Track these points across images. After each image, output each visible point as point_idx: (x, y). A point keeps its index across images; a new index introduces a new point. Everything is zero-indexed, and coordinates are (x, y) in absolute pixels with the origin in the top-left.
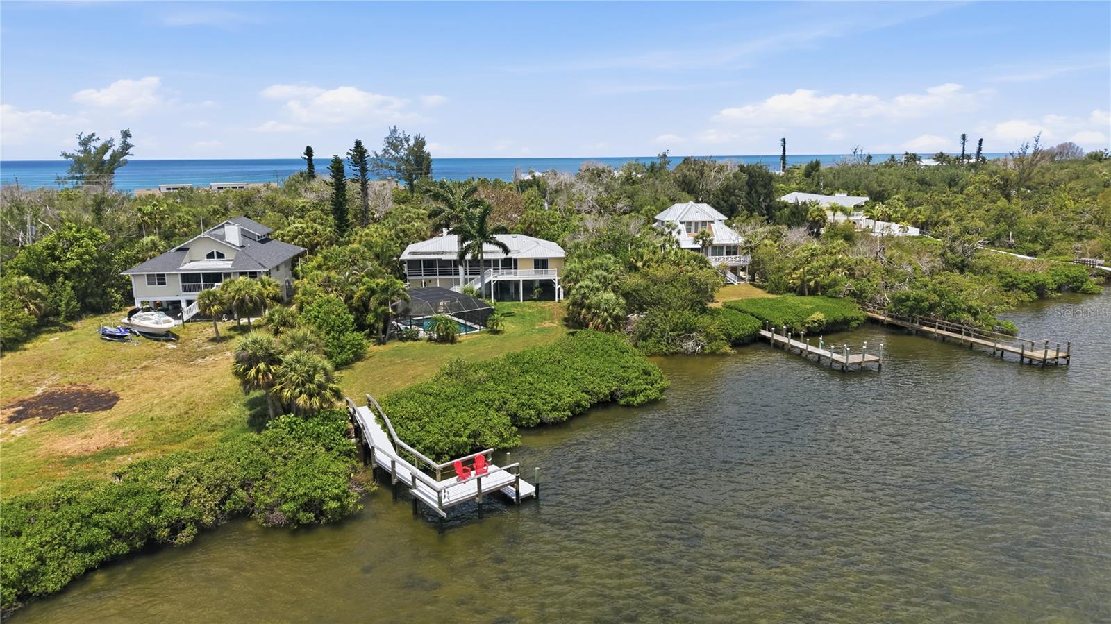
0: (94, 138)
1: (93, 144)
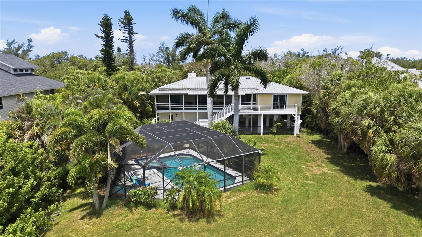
0: (14, 42)
1: (13, 45)
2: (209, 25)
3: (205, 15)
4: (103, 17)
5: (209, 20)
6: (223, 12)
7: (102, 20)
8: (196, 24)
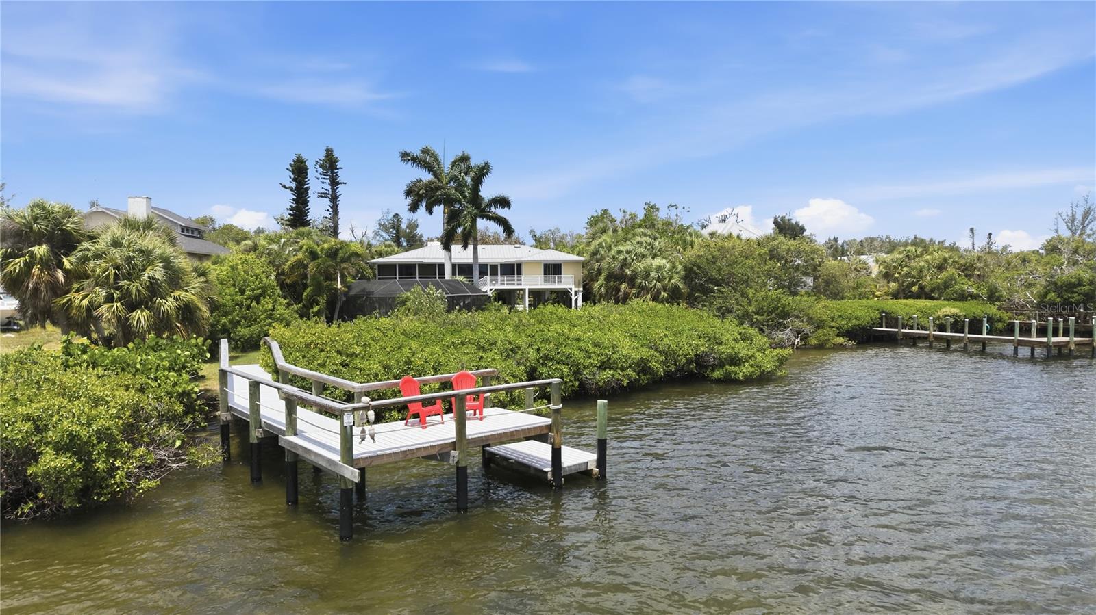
2: (446, 170)
3: (440, 157)
4: (294, 158)
5: (446, 164)
6: (464, 154)
7: (293, 163)
8: (429, 168)
